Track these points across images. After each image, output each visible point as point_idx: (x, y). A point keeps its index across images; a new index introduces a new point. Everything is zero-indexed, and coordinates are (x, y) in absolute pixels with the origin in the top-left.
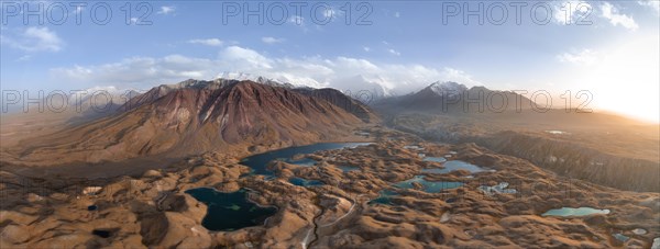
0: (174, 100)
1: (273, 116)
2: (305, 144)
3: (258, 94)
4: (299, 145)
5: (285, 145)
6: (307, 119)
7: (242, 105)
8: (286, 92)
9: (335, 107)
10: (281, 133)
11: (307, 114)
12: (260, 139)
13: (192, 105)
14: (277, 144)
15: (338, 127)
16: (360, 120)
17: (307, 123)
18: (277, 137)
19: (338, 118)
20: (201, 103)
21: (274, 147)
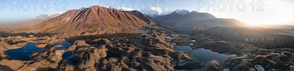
0: (67, 14)
1: (102, 20)
2: (112, 33)
3: (99, 11)
4: (108, 33)
5: (101, 33)
6: (120, 22)
7: (90, 15)
8: (114, 10)
9: (135, 17)
10: (102, 28)
11: (120, 20)
12: (91, 29)
13: (73, 15)
14: (97, 32)
15: (134, 26)
16: (146, 23)
17: (119, 23)
18: (99, 29)
19: (136, 22)
20: (76, 15)
21: (94, 34)
